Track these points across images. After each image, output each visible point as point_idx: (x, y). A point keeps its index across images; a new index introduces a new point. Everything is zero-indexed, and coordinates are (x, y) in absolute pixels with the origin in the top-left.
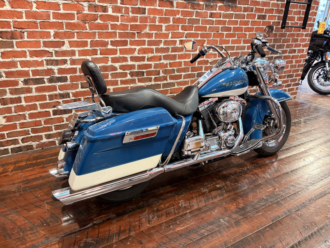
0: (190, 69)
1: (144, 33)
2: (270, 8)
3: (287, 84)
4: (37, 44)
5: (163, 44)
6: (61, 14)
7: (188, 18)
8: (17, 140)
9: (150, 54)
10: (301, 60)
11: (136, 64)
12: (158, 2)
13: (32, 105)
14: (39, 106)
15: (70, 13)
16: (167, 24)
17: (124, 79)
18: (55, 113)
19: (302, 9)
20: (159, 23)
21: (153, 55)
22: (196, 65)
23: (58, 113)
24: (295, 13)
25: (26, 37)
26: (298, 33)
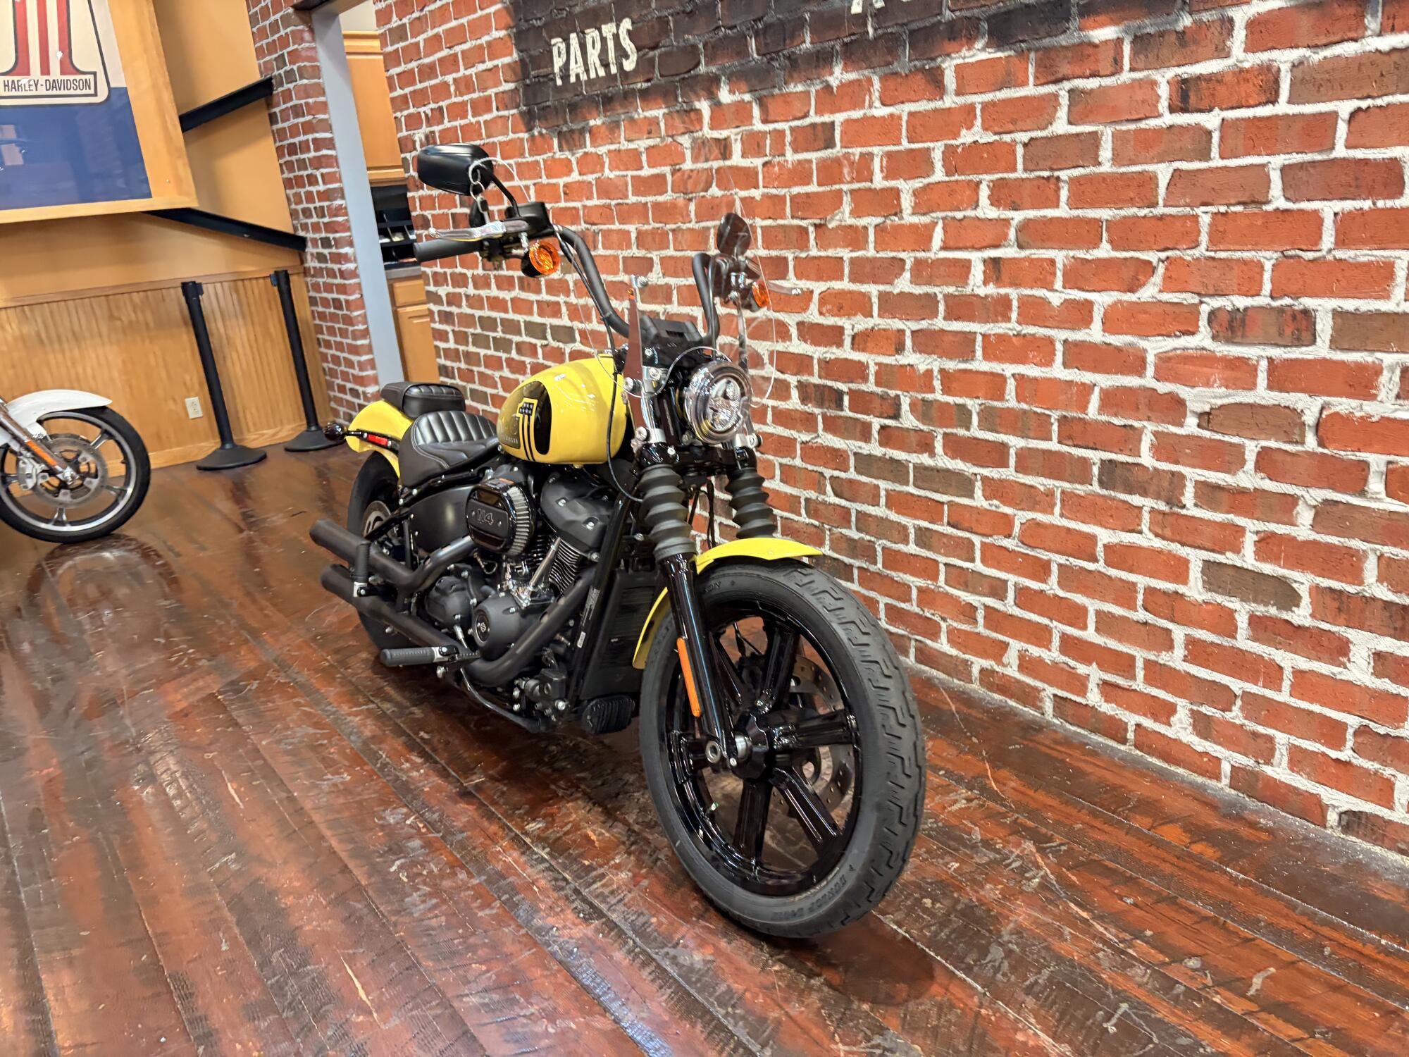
1: (839, 227)
5: (907, 275)
7: (1024, 137)
9: (859, 317)
11: (818, 352)
12: (877, 84)
15: (658, 175)
16: (918, 183)
20: (886, 178)
21: (869, 323)
22: (1093, 411)
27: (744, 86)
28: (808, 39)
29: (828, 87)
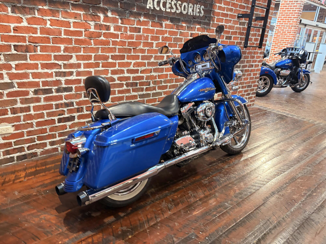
0: (174, 81)
1: (139, 49)
2: (235, 31)
3: (247, 93)
4: (48, 57)
5: (153, 58)
6: (71, 32)
7: (174, 37)
8: (23, 148)
9: (143, 67)
10: (257, 73)
11: (132, 75)
12: (150, 23)
13: (40, 113)
14: (45, 114)
15: (79, 31)
16: (157, 42)
17: (121, 89)
18: (60, 121)
19: (258, 32)
20: (151, 40)
21: (145, 68)
23: (62, 121)
24: (253, 35)
25: (39, 51)
26: (254, 51)
27: (116, 14)
28: (136, 9)
29: (140, 20)
